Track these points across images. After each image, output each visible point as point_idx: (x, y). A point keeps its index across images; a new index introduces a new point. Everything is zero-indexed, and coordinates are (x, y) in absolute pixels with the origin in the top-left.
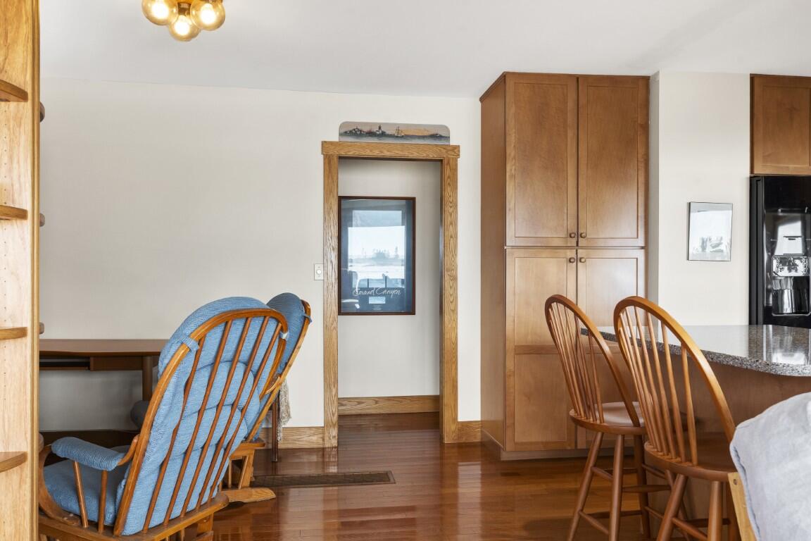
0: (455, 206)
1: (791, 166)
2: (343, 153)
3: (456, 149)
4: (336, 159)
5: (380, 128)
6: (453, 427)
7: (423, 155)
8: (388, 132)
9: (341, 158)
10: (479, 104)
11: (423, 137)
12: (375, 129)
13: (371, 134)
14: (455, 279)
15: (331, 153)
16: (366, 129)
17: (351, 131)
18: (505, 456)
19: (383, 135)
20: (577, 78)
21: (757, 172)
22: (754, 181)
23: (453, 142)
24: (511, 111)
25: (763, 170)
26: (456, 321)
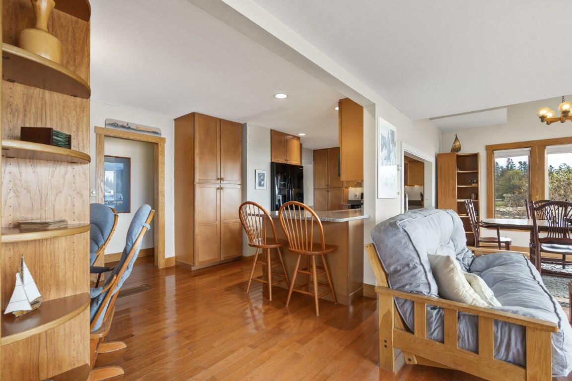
0: (164, 164)
1: (281, 160)
2: (107, 134)
3: (163, 140)
4: (103, 136)
5: (128, 124)
6: (163, 261)
7: (145, 140)
8: (131, 127)
9: (105, 136)
10: (174, 122)
11: (149, 132)
12: (125, 125)
13: (123, 127)
14: (164, 196)
15: (100, 133)
16: (120, 124)
17: (112, 124)
18: (193, 268)
19: (129, 128)
20: (220, 120)
21: (273, 161)
22: (272, 164)
23: (163, 136)
24: (197, 128)
25: (274, 160)
26: (164, 214)
